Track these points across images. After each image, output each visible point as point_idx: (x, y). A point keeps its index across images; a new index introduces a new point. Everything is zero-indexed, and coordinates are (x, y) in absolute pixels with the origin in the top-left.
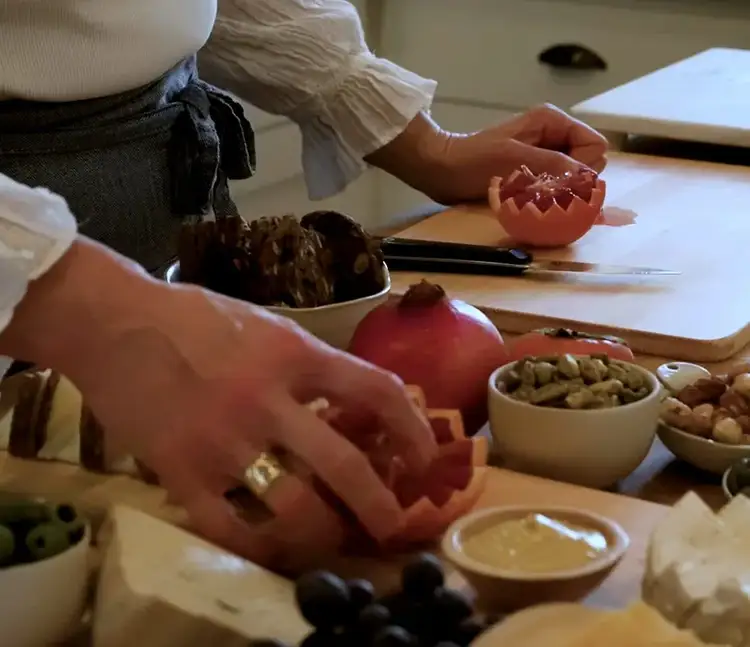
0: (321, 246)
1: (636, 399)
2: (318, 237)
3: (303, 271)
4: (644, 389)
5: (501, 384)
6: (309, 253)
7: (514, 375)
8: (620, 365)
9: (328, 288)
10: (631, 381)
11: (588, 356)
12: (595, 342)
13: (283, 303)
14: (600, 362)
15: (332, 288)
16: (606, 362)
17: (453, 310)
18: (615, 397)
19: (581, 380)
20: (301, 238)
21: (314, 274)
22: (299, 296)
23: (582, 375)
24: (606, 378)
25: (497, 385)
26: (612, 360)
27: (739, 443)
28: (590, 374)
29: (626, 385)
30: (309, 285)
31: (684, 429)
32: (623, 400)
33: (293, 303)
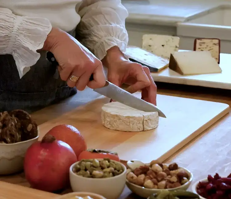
0: (16, 122)
1: (118, 174)
2: (15, 119)
3: (10, 131)
4: (121, 171)
5: (74, 169)
6: (12, 125)
7: (78, 166)
8: (114, 162)
9: (19, 136)
10: (117, 168)
11: (103, 159)
12: (106, 154)
13: (3, 142)
14: (107, 161)
15: (20, 136)
16: (109, 162)
17: (58, 145)
18: (111, 174)
19: (100, 168)
20: (9, 120)
21: (14, 131)
22: (9, 140)
23: (101, 166)
24: (108, 167)
25: (72, 170)
26: (111, 160)
27: (152, 188)
28: (103, 166)
29: (115, 169)
30: (12, 136)
31: (135, 183)
32: (114, 174)
33: (6, 142)
